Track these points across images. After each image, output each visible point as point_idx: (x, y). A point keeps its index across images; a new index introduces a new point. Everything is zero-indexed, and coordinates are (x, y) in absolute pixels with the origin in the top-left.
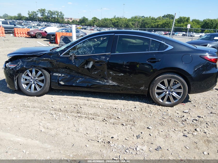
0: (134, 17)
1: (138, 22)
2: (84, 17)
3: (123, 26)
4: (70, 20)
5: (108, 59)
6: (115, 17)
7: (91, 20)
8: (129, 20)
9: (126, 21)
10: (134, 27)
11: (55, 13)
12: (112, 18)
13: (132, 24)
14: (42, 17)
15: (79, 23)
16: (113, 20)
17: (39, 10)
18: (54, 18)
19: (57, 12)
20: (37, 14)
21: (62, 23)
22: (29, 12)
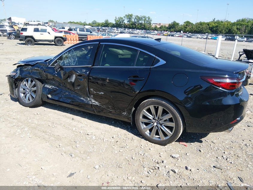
0: (241, 20)
1: (246, 27)
2: (174, 22)
3: (224, 31)
4: (158, 25)
5: (88, 73)
6: (214, 20)
7: (182, 24)
8: (234, 24)
9: (229, 25)
10: (239, 33)
11: (142, 18)
12: (210, 22)
13: (237, 29)
14: (128, 23)
15: (167, 29)
16: (210, 24)
17: (126, 15)
18: (141, 24)
19: (144, 17)
20: (124, 20)
21: (148, 30)
22: (116, 18)
